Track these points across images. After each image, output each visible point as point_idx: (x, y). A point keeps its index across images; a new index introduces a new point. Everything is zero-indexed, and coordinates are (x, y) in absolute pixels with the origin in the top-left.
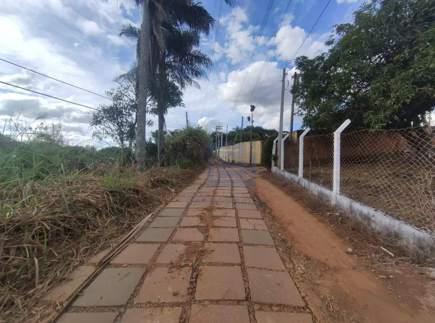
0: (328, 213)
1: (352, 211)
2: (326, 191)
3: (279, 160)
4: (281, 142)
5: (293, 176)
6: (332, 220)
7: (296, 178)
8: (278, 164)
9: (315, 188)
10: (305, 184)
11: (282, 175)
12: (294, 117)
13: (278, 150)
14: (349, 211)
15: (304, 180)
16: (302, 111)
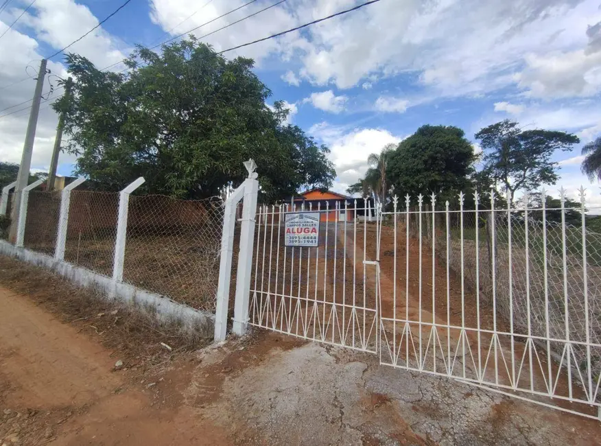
0: (100, 315)
1: (135, 302)
2: (102, 279)
3: (13, 226)
4: (20, 192)
5: (42, 257)
6: (104, 324)
7: (49, 261)
8: (10, 235)
9: (84, 276)
10: (66, 271)
11: (17, 257)
12: (61, 152)
13: (14, 206)
14: (132, 303)
15: (66, 264)
16: (78, 147)
